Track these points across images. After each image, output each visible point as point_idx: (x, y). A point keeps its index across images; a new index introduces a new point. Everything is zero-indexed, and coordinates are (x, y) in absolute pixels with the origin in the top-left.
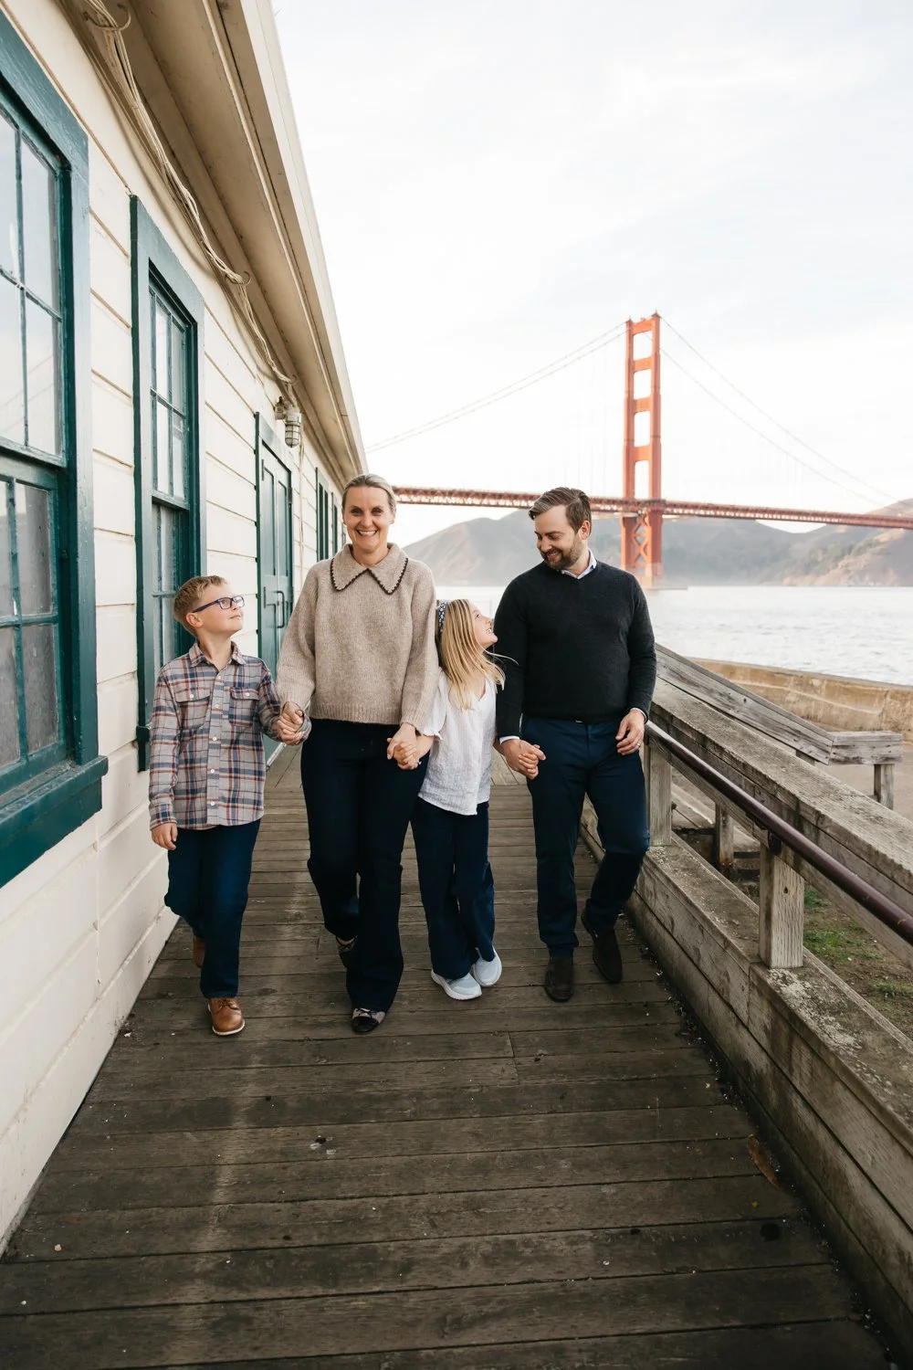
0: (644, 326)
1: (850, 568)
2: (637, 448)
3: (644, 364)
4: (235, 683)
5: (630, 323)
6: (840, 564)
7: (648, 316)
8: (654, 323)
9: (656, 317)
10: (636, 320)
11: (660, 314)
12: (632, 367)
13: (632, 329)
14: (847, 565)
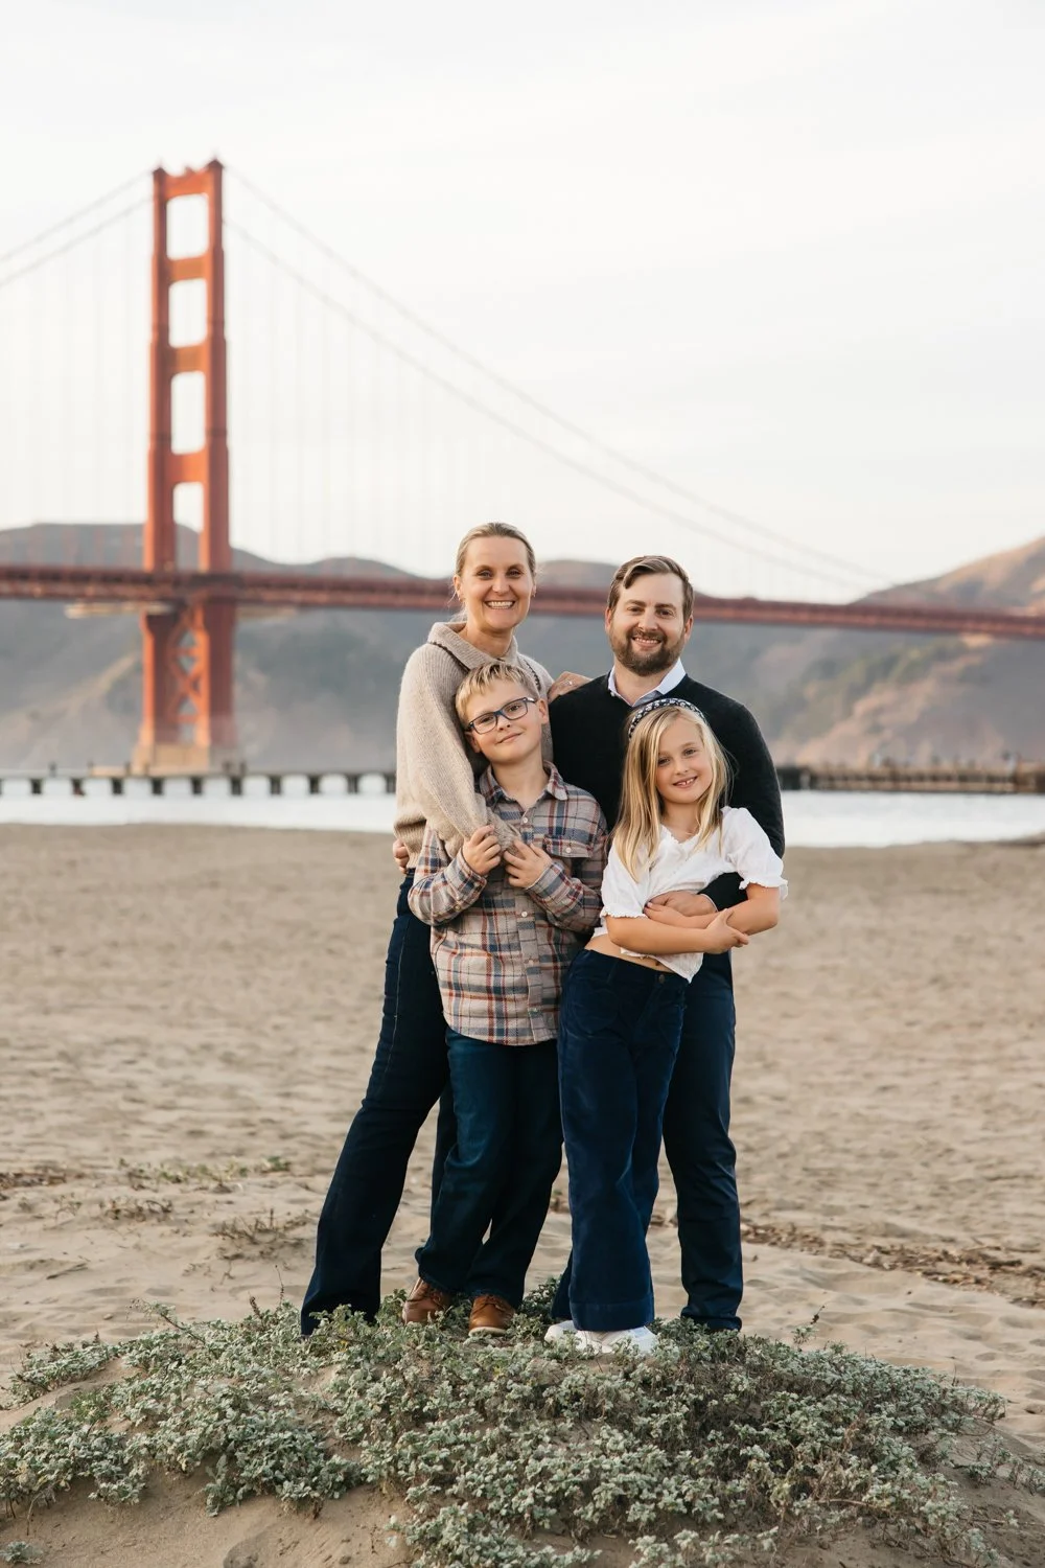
0: (190, 182)
1: (884, 719)
2: (181, 458)
3: (190, 269)
4: (551, 829)
5: (160, 176)
6: (862, 707)
7: (199, 163)
8: (210, 179)
9: (216, 167)
10: (175, 169)
11: (223, 160)
12: (165, 273)
13: (165, 187)
14: (878, 711)
